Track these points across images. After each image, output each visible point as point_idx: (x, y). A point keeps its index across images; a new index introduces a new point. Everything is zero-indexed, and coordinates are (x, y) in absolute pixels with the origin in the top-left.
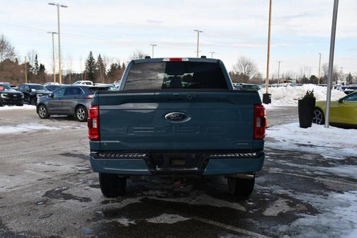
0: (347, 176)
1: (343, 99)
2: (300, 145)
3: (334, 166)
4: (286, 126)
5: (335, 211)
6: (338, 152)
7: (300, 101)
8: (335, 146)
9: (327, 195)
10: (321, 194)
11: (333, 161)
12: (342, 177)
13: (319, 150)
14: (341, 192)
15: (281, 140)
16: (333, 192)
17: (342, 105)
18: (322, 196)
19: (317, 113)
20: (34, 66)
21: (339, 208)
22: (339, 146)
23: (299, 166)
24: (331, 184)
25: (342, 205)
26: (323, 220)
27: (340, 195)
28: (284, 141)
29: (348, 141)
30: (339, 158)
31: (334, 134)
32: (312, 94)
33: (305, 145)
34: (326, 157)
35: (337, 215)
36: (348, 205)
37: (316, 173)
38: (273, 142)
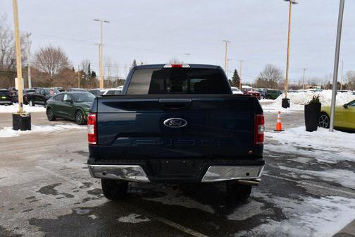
0: (331, 180)
1: (348, 104)
2: (299, 148)
3: (323, 170)
4: (293, 129)
5: (302, 217)
6: (334, 155)
7: (306, 106)
8: (332, 149)
9: (302, 200)
10: (298, 199)
11: (324, 164)
12: (325, 181)
13: (316, 153)
14: (318, 197)
15: (283, 143)
16: (310, 197)
17: (347, 110)
18: (296, 201)
19: (324, 117)
20: (87, 73)
21: (308, 214)
22: (336, 150)
23: (289, 169)
24: (312, 189)
25: (313, 211)
26: (286, 227)
27: (316, 200)
28: (286, 143)
29: (347, 146)
30: (331, 162)
31: (336, 138)
32: (318, 100)
33: (304, 148)
34: (319, 160)
35: (302, 222)
36: (318, 211)
37: (302, 176)
38: (275, 145)
